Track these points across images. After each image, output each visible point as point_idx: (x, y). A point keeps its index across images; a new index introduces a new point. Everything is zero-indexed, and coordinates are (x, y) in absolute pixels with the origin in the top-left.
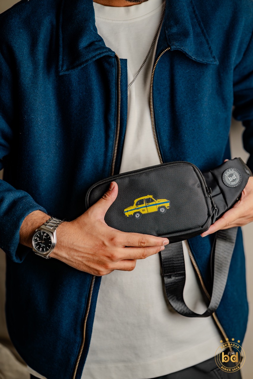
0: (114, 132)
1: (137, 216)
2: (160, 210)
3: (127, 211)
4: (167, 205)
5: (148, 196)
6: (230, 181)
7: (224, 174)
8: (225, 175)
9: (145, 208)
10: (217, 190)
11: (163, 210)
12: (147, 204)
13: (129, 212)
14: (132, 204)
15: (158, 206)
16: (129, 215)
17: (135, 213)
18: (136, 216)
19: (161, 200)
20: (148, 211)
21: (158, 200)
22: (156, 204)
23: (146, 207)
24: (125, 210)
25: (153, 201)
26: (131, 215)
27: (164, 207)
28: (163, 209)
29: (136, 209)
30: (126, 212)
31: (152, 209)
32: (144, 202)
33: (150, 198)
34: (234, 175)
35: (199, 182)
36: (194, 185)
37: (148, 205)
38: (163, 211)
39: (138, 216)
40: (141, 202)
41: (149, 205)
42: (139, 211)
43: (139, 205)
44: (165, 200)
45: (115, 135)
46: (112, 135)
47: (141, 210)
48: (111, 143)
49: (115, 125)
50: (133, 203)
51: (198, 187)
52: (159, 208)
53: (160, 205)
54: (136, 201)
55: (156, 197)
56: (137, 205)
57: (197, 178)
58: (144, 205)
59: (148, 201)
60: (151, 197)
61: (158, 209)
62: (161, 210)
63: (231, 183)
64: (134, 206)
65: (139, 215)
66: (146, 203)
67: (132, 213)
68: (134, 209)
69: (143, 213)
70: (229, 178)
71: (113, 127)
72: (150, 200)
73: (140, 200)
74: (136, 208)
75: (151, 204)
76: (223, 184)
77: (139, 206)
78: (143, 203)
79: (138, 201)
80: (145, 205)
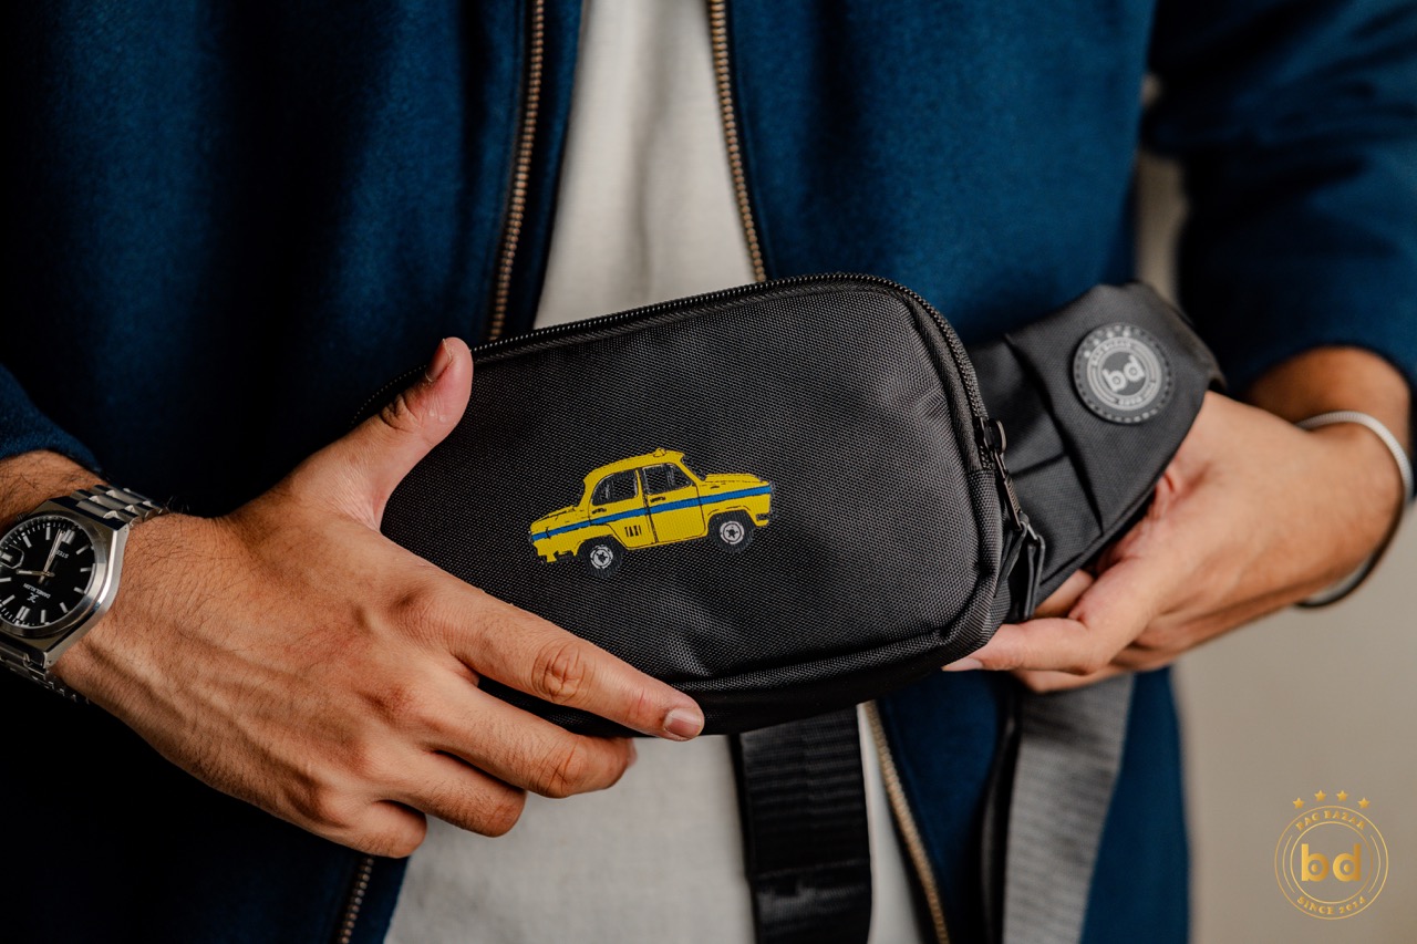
0: (512, 95)
1: (602, 558)
2: (719, 534)
3: (548, 534)
4: (759, 506)
5: (659, 452)
6: (1115, 388)
7: (1079, 352)
8: (1087, 360)
9: (642, 520)
10: (1044, 438)
11: (733, 534)
12: (650, 497)
13: (553, 537)
14: (573, 499)
15: (710, 509)
16: (556, 554)
17: (588, 546)
18: (597, 562)
19: (726, 477)
20: (655, 533)
21: (710, 477)
22: (700, 501)
23: (648, 511)
24: (537, 527)
25: (682, 481)
26: (570, 553)
27: (741, 516)
28: (736, 529)
29: (591, 523)
30: (539, 536)
31: (681, 524)
32: (639, 490)
33: (667, 467)
34: (1132, 358)
35: (937, 390)
36: (910, 400)
37: (655, 504)
38: (737, 539)
39: (607, 562)
40: (620, 487)
41: (661, 502)
42: (611, 532)
43: (613, 500)
44: (750, 481)
45: (518, 110)
46: (499, 111)
47: (618, 530)
48: (491, 154)
49: (516, 56)
50: (581, 489)
51: (933, 415)
52: (716, 522)
53: (723, 507)
54: (593, 480)
55: (704, 464)
56: (599, 499)
57: (927, 365)
58: (636, 502)
59: (660, 480)
60: (674, 458)
61: (710, 523)
62: (724, 528)
63: (1117, 402)
64: (585, 510)
65: (609, 555)
66: (645, 492)
67: (570, 543)
68: (583, 525)
69: (631, 543)
70: (1105, 373)
71: (506, 64)
72: (671, 476)
73: (617, 475)
74: (593, 517)
75: (671, 496)
76: (1076, 406)
77: (612, 508)
78: (631, 494)
79: (605, 482)
80: (642, 505)
